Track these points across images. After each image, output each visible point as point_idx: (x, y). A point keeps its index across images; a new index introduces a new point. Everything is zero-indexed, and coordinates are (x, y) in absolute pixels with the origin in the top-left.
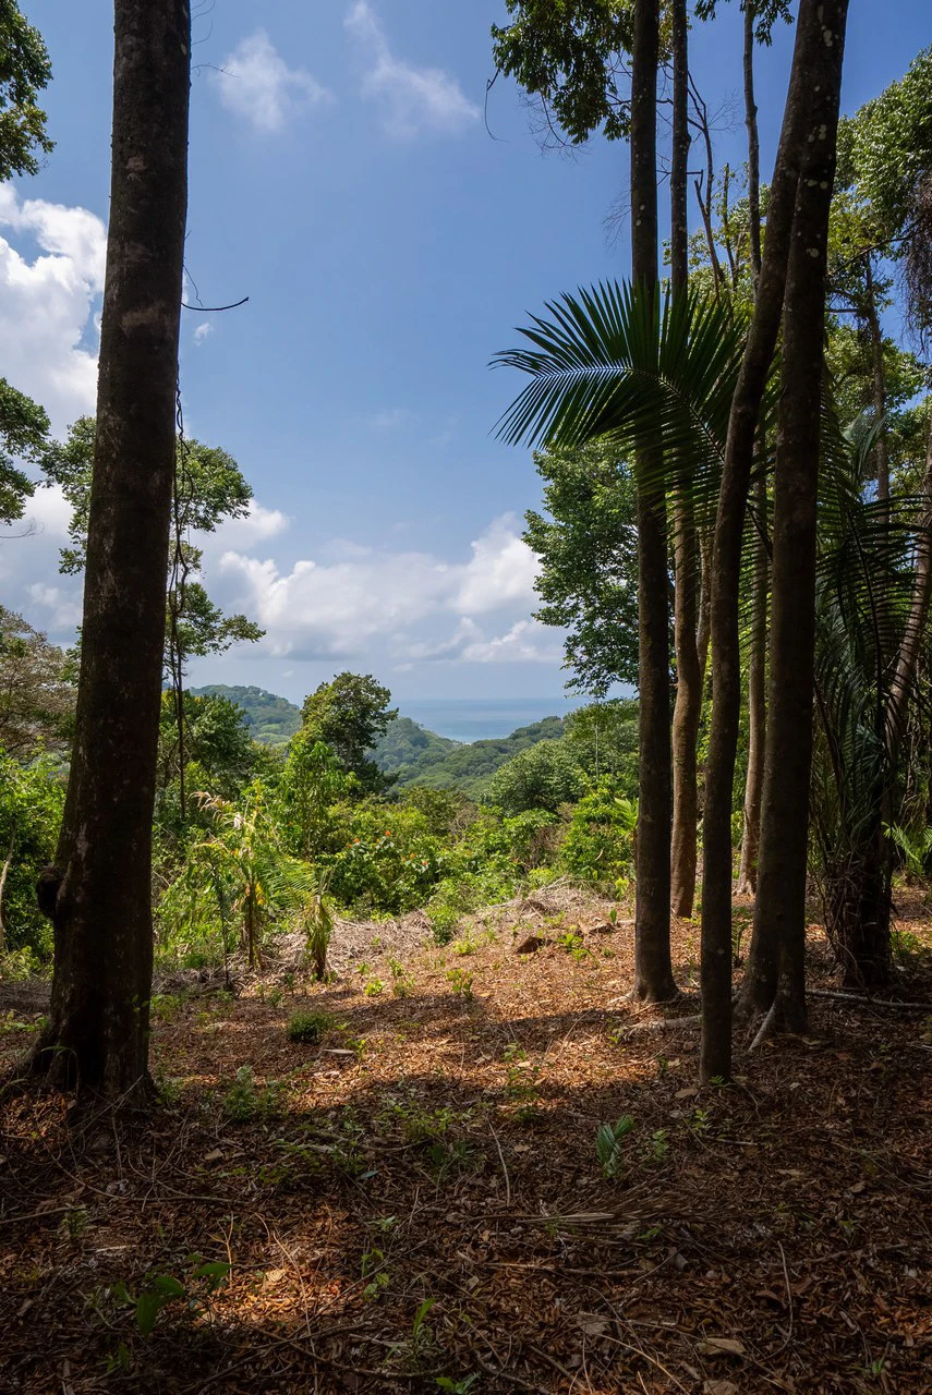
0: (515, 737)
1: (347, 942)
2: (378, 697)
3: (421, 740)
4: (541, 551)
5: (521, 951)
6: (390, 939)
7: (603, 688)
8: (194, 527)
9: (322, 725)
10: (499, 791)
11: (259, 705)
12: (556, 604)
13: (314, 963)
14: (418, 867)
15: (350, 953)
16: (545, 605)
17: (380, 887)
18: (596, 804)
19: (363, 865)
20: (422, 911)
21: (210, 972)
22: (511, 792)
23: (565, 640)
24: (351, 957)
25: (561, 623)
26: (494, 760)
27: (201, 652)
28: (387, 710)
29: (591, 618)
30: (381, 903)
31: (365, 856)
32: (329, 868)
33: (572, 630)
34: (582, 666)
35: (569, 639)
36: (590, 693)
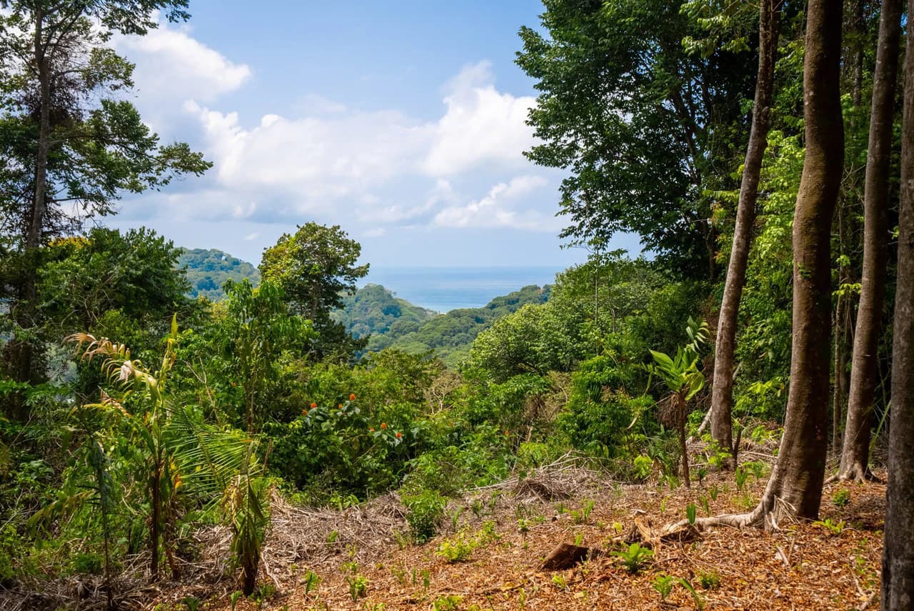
0: (493, 306)
1: (293, 538)
2: (347, 251)
3: (393, 309)
4: (538, 75)
5: (550, 566)
6: (352, 533)
7: (604, 237)
8: (123, 32)
9: (283, 280)
10: (479, 358)
11: (222, 269)
12: (551, 141)
13: (241, 573)
14: (389, 438)
15: (295, 554)
16: (539, 142)
17: (342, 463)
18: (600, 368)
19: (321, 435)
20: (394, 493)
21: (97, 582)
22: (492, 359)
23: (561, 183)
24: (297, 559)
25: (557, 164)
26: (470, 330)
27: (135, 187)
28: (356, 265)
29: (590, 158)
30: (344, 483)
31: (323, 425)
32: (276, 440)
33: (568, 172)
34: (579, 213)
35: (565, 182)
36: (590, 243)
